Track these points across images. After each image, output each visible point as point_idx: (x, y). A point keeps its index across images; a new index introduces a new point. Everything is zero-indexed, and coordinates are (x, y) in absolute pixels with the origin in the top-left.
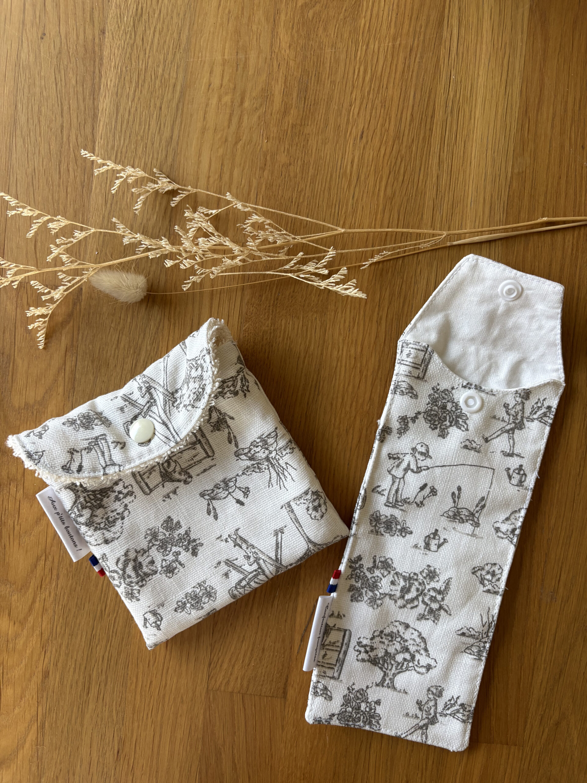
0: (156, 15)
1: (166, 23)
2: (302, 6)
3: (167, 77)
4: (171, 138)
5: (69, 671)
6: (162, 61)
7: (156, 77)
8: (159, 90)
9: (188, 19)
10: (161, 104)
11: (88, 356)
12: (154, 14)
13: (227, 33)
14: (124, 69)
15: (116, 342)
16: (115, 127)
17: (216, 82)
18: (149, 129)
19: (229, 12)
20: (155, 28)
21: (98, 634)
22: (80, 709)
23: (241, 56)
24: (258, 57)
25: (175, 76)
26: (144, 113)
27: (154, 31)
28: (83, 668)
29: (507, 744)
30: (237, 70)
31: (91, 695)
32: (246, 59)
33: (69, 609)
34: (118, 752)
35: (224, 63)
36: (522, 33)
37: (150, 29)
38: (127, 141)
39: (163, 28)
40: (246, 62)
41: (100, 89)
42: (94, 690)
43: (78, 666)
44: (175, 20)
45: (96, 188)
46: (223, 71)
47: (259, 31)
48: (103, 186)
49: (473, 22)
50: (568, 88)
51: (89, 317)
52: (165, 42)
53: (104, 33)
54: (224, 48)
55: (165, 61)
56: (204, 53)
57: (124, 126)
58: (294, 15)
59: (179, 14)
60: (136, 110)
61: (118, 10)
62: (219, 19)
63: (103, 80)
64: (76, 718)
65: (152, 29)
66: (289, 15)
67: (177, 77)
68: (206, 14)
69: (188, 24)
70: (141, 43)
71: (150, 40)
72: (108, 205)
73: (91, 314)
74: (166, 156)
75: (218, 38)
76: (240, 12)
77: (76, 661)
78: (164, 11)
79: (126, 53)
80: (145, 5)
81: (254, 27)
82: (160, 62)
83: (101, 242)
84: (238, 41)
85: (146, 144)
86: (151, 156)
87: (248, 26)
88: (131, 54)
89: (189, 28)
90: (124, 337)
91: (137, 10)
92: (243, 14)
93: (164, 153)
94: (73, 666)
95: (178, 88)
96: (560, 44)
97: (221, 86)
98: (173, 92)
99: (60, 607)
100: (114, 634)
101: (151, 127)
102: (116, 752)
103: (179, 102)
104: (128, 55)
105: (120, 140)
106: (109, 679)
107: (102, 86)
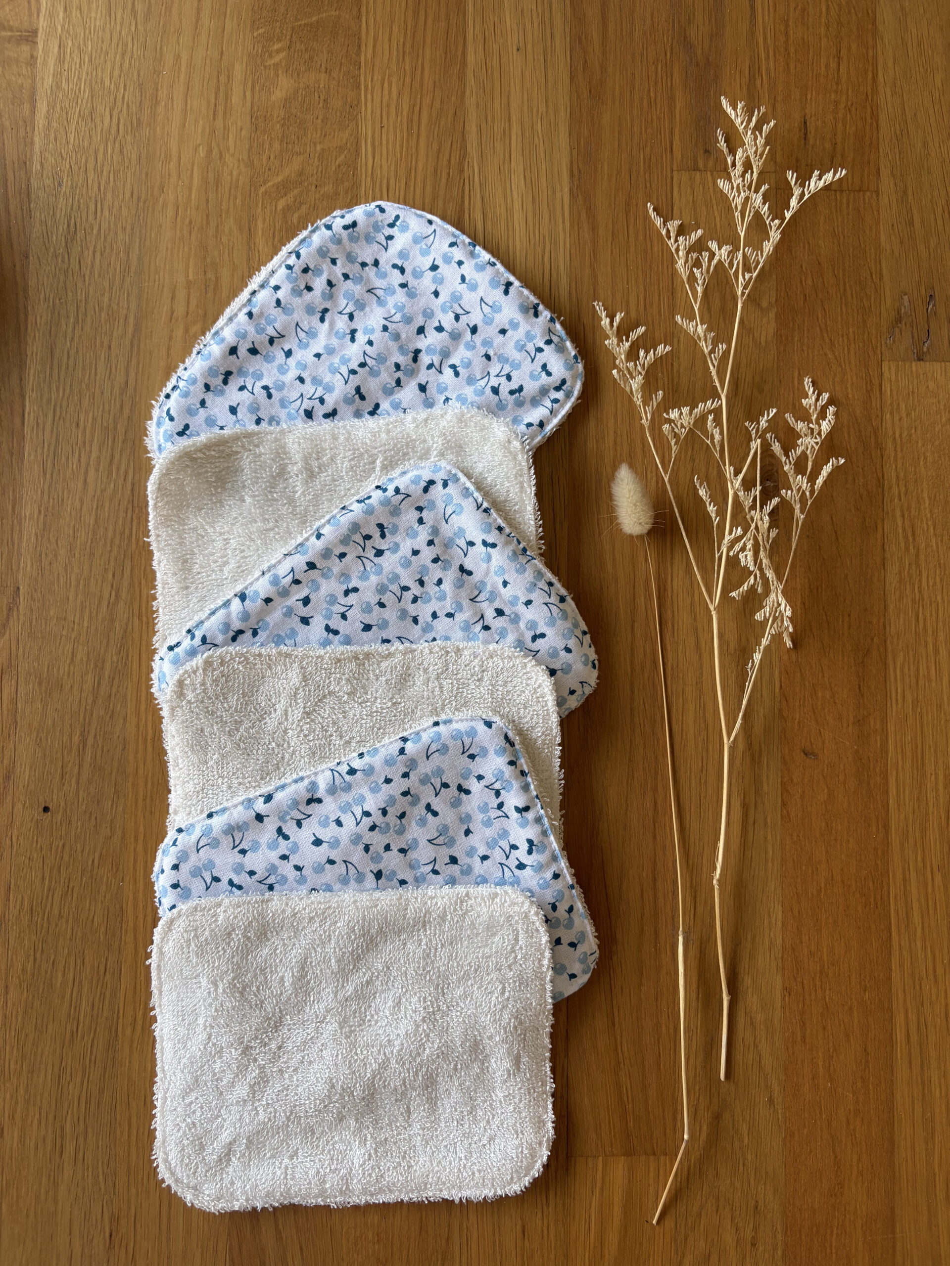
0: (95, 232)
1: (109, 239)
2: (283, 209)
3: (115, 307)
4: (127, 383)
5: (31, 1125)
6: (107, 289)
7: (101, 309)
8: (106, 324)
9: (138, 233)
10: (110, 341)
11: (33, 677)
12: (92, 230)
13: (190, 249)
14: (58, 301)
15: (70, 655)
16: (51, 375)
17: (180, 309)
18: (96, 374)
19: (190, 223)
20: (95, 247)
21: (69, 1068)
22: (52, 1178)
23: (211, 275)
24: (233, 275)
25: (126, 306)
26: (88, 355)
27: (94, 252)
28: (51, 1117)
29: (654, 1154)
30: (206, 293)
31: (66, 1156)
32: (217, 278)
33: (26, 1035)
34: (111, 1235)
35: (189, 285)
36: (563, 222)
37: (88, 249)
38: (68, 391)
39: (105, 247)
40: (217, 282)
41: (26, 328)
42: (69, 1148)
43: (44, 1114)
44: (120, 236)
45: (29, 455)
46: (189, 295)
47: (231, 244)
48: (39, 451)
49: (500, 214)
50: (628, 284)
51: (31, 625)
52: (109, 264)
53: (27, 257)
54: (187, 268)
55: (111, 288)
56: (161, 274)
57: (63, 373)
58: (274, 221)
59: (125, 229)
60: (77, 352)
61: (44, 227)
62: (178, 232)
63: (30, 317)
64: (47, 1192)
65: (91, 249)
66: (267, 221)
67: (128, 308)
68: (161, 226)
69: (138, 240)
70: (77, 267)
71: (89, 263)
72: (48, 476)
73: (34, 620)
74: (121, 407)
75: (178, 255)
76: (204, 222)
77: (40, 1108)
78: (105, 226)
79: (59, 283)
80: (79, 220)
81: (225, 239)
82: (105, 289)
83: (41, 525)
84: (205, 258)
85: (94, 393)
86: (101, 409)
87: (216, 237)
88: (65, 283)
89: (140, 245)
90: (80, 647)
91: (69, 225)
92: (208, 223)
93: (118, 404)
94: (37, 1116)
95: (131, 320)
96: (613, 233)
97: (187, 313)
98: (125, 325)
99: (13, 1034)
100: (92, 1064)
101: (99, 371)
102: (107, 1235)
103: (133, 336)
104: (61, 283)
105: (58, 390)
106: (90, 1130)
107: (29, 326)
